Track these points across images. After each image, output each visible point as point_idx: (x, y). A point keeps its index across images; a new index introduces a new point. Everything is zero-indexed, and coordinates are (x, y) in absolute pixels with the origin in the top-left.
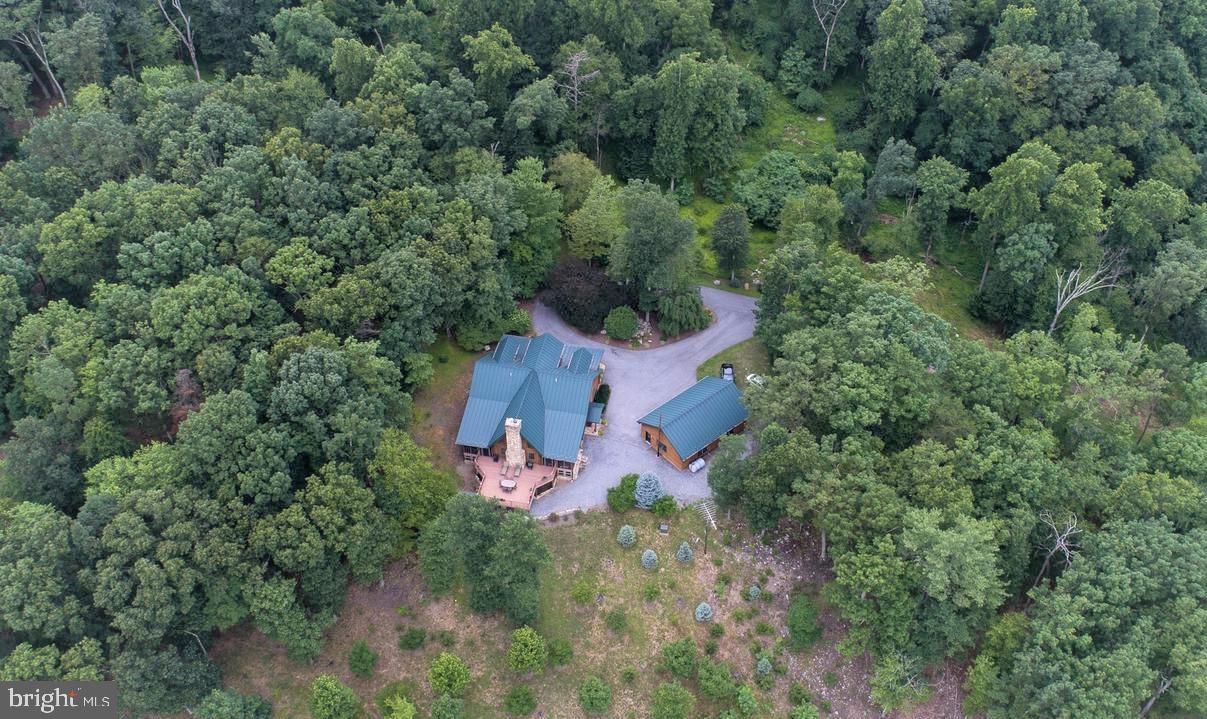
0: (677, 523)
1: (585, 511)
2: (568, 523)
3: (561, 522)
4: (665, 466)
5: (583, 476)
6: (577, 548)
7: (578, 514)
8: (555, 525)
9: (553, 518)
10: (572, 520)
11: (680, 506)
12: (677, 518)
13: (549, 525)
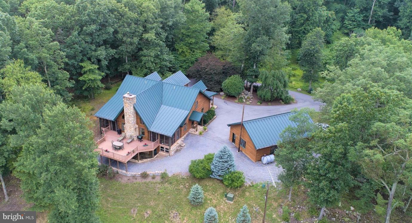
0: (243, 195)
1: (170, 175)
2: (154, 181)
3: (149, 179)
4: (243, 158)
5: (178, 154)
6: (155, 199)
7: (164, 176)
8: (144, 181)
9: (144, 176)
10: (158, 179)
11: (248, 183)
12: (244, 191)
13: (139, 180)
